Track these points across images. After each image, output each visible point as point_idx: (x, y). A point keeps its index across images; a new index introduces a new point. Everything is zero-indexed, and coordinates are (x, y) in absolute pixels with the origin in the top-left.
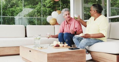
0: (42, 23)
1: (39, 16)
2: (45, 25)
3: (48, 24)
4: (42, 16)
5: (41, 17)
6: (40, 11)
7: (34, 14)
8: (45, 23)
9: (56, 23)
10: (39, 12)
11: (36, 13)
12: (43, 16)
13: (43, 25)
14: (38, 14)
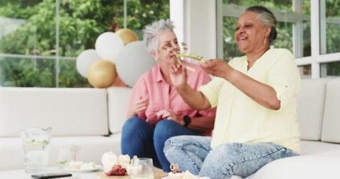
0: (58, 80)
1: (47, 52)
2: (71, 85)
3: (82, 82)
4: (58, 50)
5: (54, 54)
6: (48, 32)
7: (25, 43)
8: (71, 81)
9: (114, 80)
10: (44, 33)
11: (33, 40)
12: (64, 50)
13: (61, 85)
14: (40, 40)
